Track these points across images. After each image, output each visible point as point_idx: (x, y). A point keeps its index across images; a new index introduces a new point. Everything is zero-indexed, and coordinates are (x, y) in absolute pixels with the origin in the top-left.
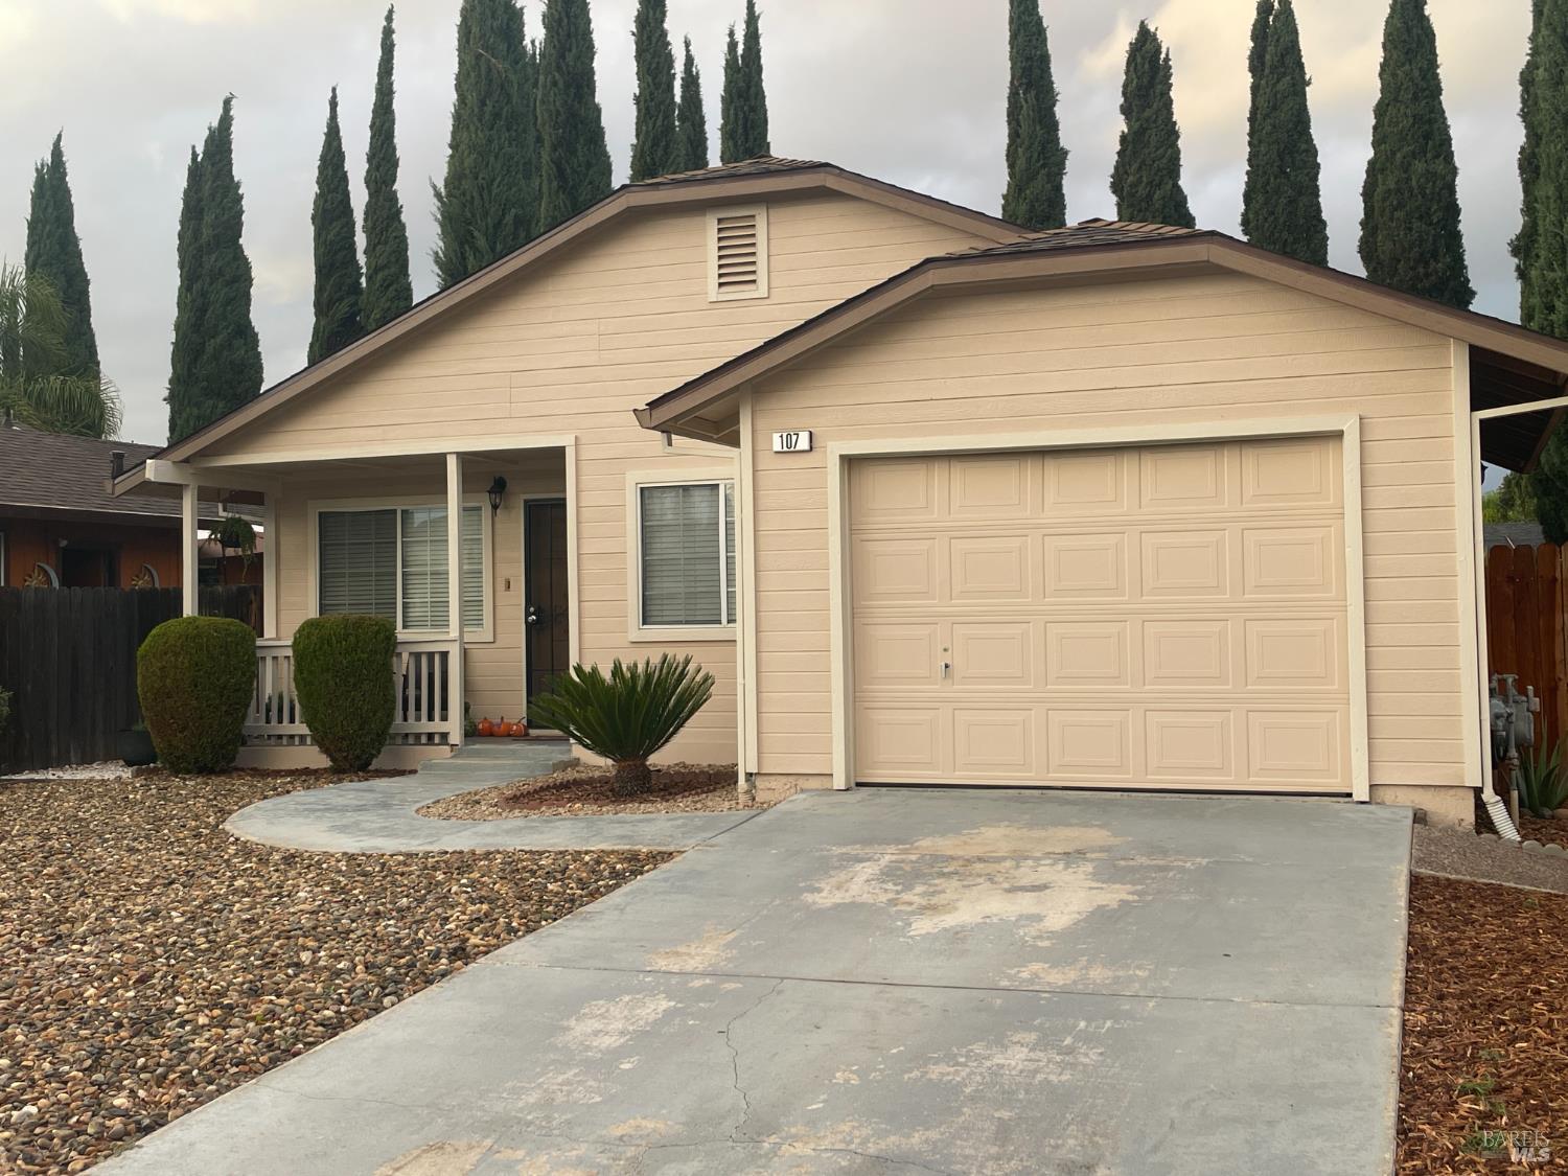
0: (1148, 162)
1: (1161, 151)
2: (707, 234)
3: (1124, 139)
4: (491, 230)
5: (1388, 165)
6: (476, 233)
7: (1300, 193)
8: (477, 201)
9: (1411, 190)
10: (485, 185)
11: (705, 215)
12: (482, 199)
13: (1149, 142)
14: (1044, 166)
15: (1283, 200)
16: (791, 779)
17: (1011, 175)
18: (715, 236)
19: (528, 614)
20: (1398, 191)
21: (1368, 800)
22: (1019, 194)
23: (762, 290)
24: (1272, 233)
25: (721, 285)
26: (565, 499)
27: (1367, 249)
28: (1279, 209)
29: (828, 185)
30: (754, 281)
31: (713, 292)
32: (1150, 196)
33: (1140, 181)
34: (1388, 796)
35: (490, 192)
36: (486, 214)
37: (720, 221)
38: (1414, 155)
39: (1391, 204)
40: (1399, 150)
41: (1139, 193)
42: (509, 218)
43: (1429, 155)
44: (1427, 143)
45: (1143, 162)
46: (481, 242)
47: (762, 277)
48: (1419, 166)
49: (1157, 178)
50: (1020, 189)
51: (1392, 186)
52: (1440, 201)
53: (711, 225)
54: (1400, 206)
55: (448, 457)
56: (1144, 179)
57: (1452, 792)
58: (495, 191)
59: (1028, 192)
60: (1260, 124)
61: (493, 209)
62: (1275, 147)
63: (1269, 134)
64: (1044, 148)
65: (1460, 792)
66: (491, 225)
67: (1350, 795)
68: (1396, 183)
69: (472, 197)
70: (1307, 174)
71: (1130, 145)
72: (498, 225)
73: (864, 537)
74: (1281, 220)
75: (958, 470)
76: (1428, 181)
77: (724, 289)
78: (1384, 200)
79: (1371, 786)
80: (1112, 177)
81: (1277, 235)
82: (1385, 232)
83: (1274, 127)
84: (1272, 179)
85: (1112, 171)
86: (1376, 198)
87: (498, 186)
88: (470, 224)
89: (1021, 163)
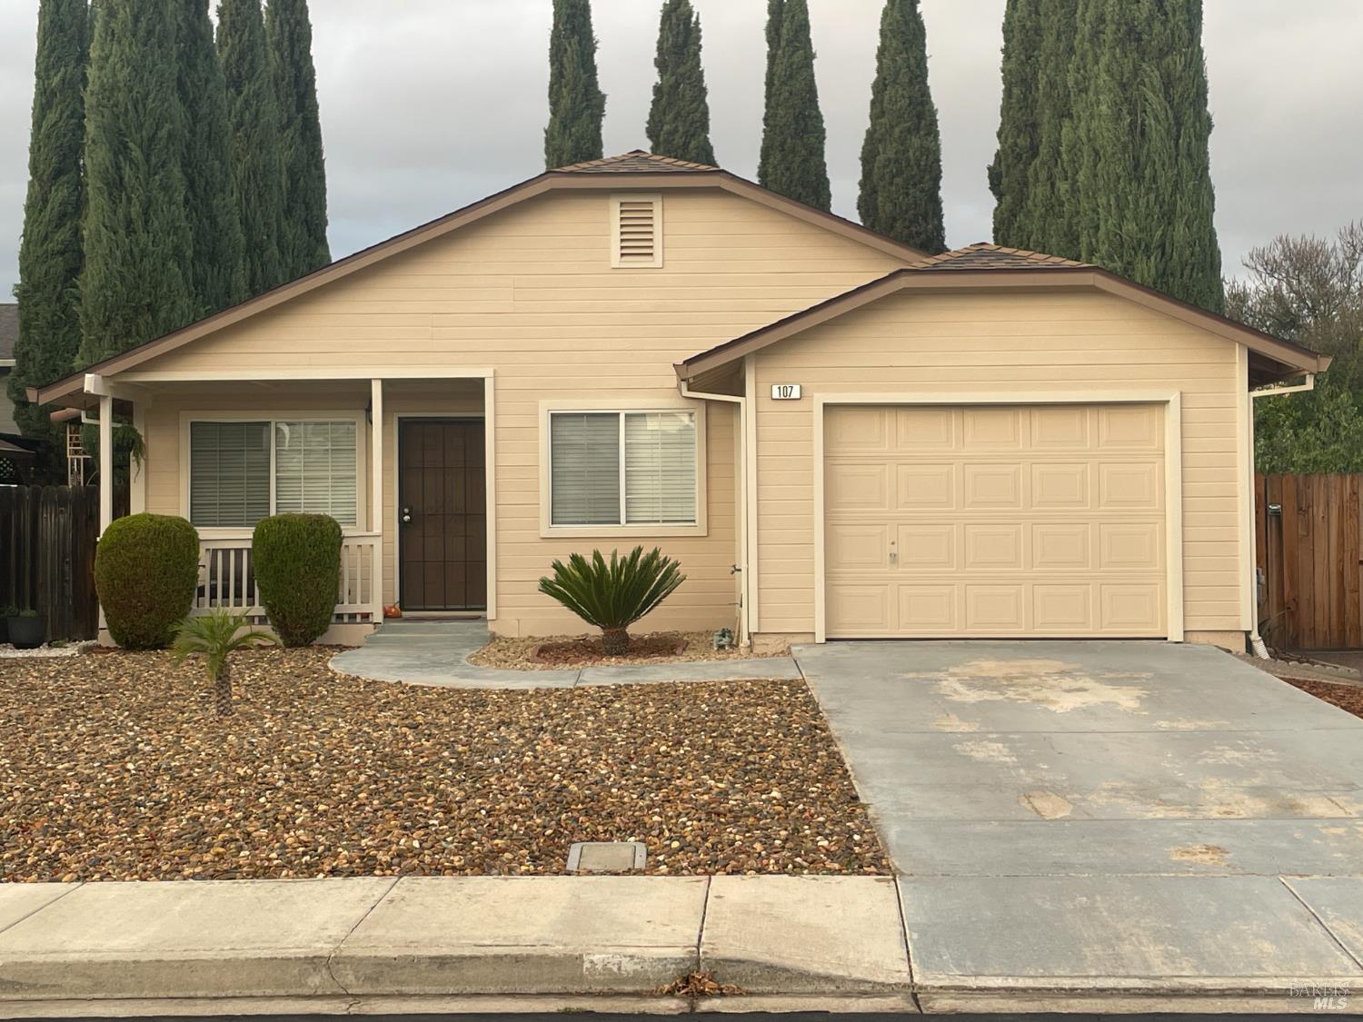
0: (683, 113)
1: (695, 105)
2: (612, 214)
3: (658, 90)
4: (146, 143)
5: (888, 137)
6: (131, 145)
7: (811, 154)
8: (131, 114)
9: (908, 160)
10: (140, 98)
11: (609, 198)
12: (137, 112)
13: (683, 96)
14: (587, 107)
15: (798, 160)
16: (780, 636)
17: (554, 113)
18: (618, 216)
19: (401, 514)
20: (897, 161)
21: (1182, 640)
22: (564, 133)
23: (657, 261)
24: (789, 188)
25: (622, 255)
26: (484, 418)
27: (865, 205)
28: (795, 166)
29: (722, 186)
30: (651, 254)
31: (616, 260)
32: (686, 145)
33: (676, 130)
34: (1194, 638)
35: (144, 105)
36: (140, 127)
37: (622, 204)
38: (909, 130)
39: (891, 171)
40: (897, 125)
41: (675, 142)
42: (163, 133)
43: (922, 133)
44: (920, 122)
45: (678, 114)
46: (136, 153)
47: (658, 251)
48: (915, 141)
49: (692, 129)
50: (565, 126)
51: (893, 156)
52: (930, 172)
53: (614, 208)
54: (900, 173)
55: (373, 383)
56: (681, 129)
57: (1233, 634)
58: (150, 105)
59: (573, 130)
60: (777, 90)
61: (147, 123)
62: (791, 111)
63: (786, 100)
64: (587, 90)
65: (1238, 634)
66: (145, 139)
67: (1166, 639)
68: (896, 153)
69: (127, 110)
70: (817, 138)
71: (662, 95)
72: (152, 139)
73: (833, 462)
74: (797, 176)
75: (903, 417)
76: (922, 155)
77: (625, 258)
78: (885, 166)
79: (1185, 632)
80: (648, 123)
81: (793, 189)
82: (885, 195)
83: (791, 94)
84: (789, 140)
85: (647, 118)
86: (876, 164)
87: (153, 102)
88: (125, 135)
89: (566, 102)
